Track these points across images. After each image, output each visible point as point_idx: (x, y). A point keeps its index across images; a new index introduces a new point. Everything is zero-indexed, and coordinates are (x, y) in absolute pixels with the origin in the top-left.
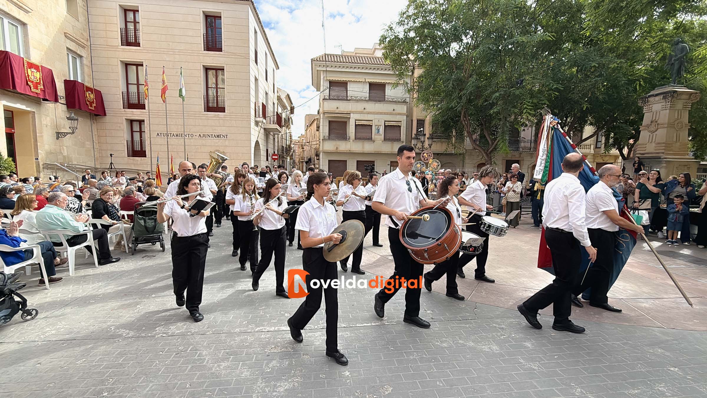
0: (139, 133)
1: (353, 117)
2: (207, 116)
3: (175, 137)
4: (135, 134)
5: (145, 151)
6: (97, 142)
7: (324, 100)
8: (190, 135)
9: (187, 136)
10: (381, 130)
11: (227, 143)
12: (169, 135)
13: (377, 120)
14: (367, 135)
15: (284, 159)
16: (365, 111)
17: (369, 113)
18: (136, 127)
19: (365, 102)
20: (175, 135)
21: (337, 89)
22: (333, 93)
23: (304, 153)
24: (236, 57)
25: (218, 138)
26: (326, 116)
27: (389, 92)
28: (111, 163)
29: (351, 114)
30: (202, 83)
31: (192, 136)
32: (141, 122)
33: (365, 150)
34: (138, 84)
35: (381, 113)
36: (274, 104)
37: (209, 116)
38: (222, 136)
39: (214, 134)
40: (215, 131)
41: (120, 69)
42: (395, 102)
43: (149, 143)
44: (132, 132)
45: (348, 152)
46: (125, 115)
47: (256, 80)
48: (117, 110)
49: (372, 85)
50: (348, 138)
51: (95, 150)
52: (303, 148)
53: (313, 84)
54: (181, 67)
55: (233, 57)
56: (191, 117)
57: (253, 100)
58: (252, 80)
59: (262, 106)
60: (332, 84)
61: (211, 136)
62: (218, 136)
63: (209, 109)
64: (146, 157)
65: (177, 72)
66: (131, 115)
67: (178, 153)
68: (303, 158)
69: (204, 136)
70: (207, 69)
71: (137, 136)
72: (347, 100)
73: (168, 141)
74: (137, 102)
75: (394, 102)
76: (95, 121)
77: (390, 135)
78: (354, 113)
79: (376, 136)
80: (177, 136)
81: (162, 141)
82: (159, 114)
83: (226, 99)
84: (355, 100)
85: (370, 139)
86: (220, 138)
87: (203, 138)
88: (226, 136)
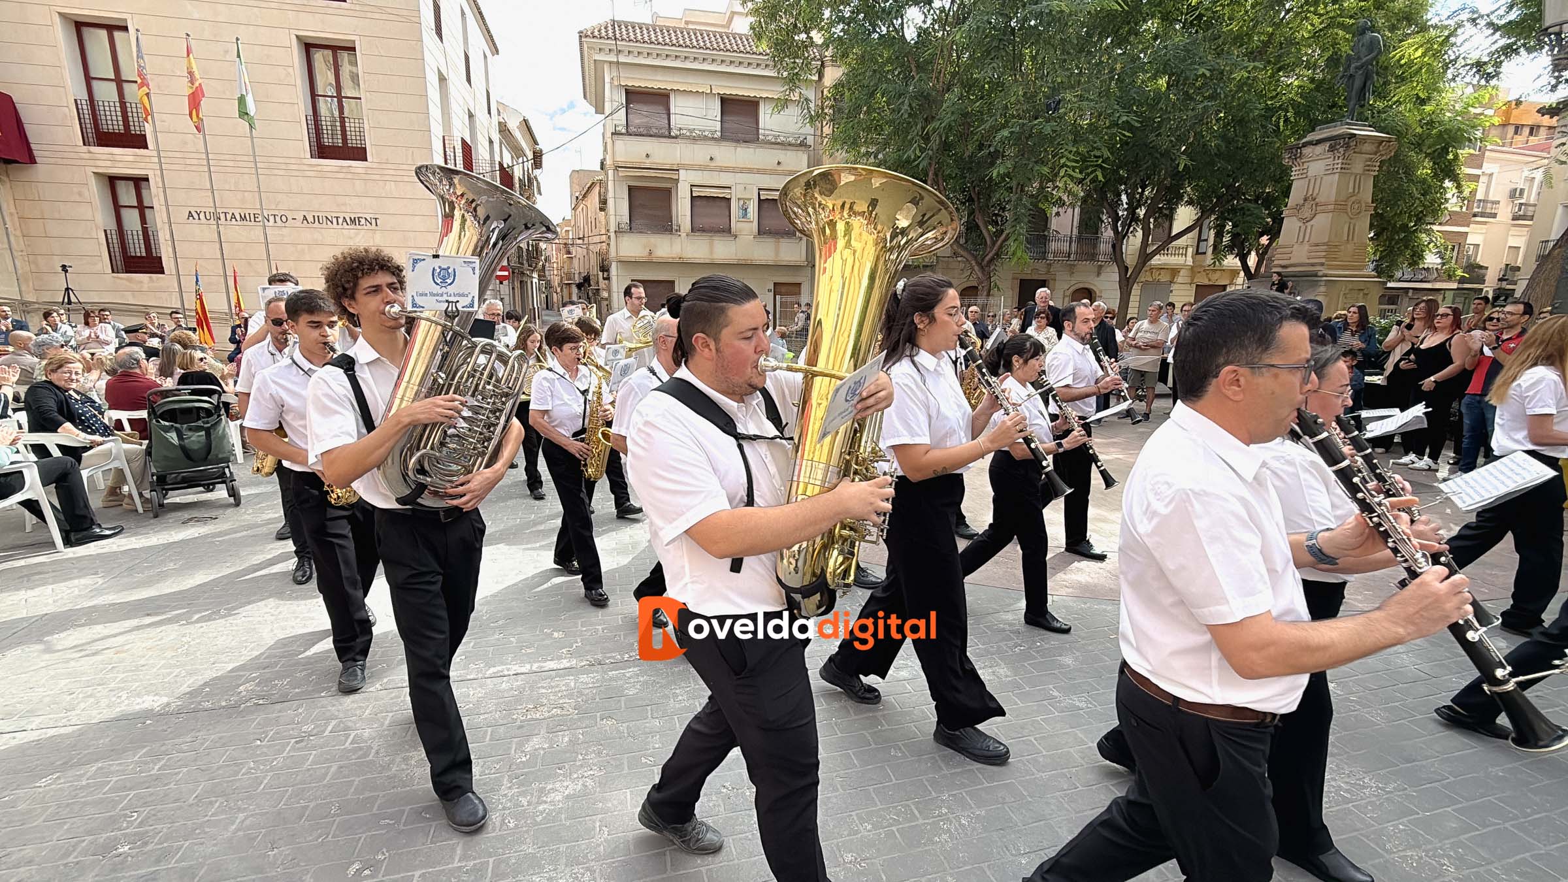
0: (136, 212)
1: (686, 179)
2: (319, 168)
3: (239, 223)
4: (125, 213)
5: (160, 258)
6: (18, 233)
7: (615, 137)
8: (278, 219)
9: (272, 218)
10: (750, 210)
11: (378, 238)
12: (222, 216)
13: (742, 187)
14: (720, 222)
15: (525, 279)
16: (713, 164)
17: (722, 170)
18: (127, 196)
19: (712, 142)
20: (238, 217)
21: (644, 108)
22: (636, 120)
23: (571, 263)
24: (384, 17)
25: (353, 226)
26: (620, 174)
27: (769, 120)
28: (67, 289)
29: (681, 172)
30: (299, 82)
31: (284, 219)
32: (139, 182)
33: (715, 256)
34: (119, 81)
35: (750, 171)
36: (491, 142)
37: (325, 169)
38: (363, 221)
39: (341, 215)
40: (344, 209)
41: (61, 39)
42: (782, 144)
43: (168, 236)
44: (117, 207)
45: (677, 260)
46: (91, 163)
47: (442, 79)
48: (64, 148)
49: (727, 103)
50: (675, 227)
51: (15, 253)
52: (569, 252)
53: (585, 97)
54: (237, 39)
55: (377, 16)
56: (276, 172)
57: (437, 131)
58: (433, 79)
59: (463, 148)
60: (633, 96)
61: (335, 220)
62: (353, 221)
63: (322, 151)
64: (163, 272)
65: (226, 52)
66: (109, 163)
67: (250, 264)
68: (569, 276)
69: (317, 219)
70: (309, 47)
71: (131, 219)
72: (670, 137)
73: (219, 233)
74: (121, 127)
75: (778, 144)
77: (771, 223)
78: (688, 168)
79: (740, 225)
80: (243, 218)
81: (203, 231)
82: (188, 161)
83: (366, 126)
84: (688, 138)
85: (726, 231)
86: (358, 227)
87: (314, 225)
88: (374, 221)
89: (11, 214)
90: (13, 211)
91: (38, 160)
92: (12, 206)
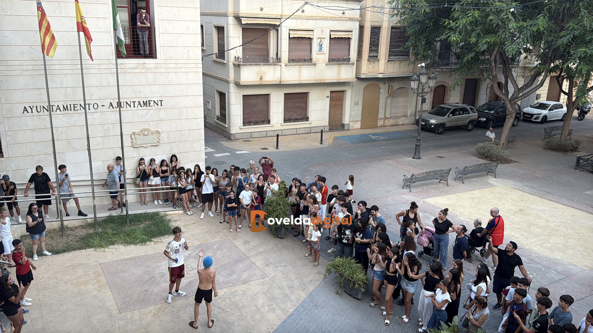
1: (287, 25)
2: (123, 66)
3: (62, 112)
8: (91, 107)
11: (162, 114)
13: (320, 30)
14: (304, 55)
16: (304, 15)
17: (309, 18)
20: (62, 108)
25: (145, 108)
29: (283, 20)
31: (96, 106)
35: (326, 19)
38: (152, 103)
39: (137, 100)
40: (138, 95)
45: (278, 83)
56: (91, 71)
61: (132, 105)
62: (145, 104)
64: (2, 157)
77: (336, 54)
78: (287, 18)
79: (318, 56)
80: (66, 108)
85: (309, 61)
88: (159, 103)
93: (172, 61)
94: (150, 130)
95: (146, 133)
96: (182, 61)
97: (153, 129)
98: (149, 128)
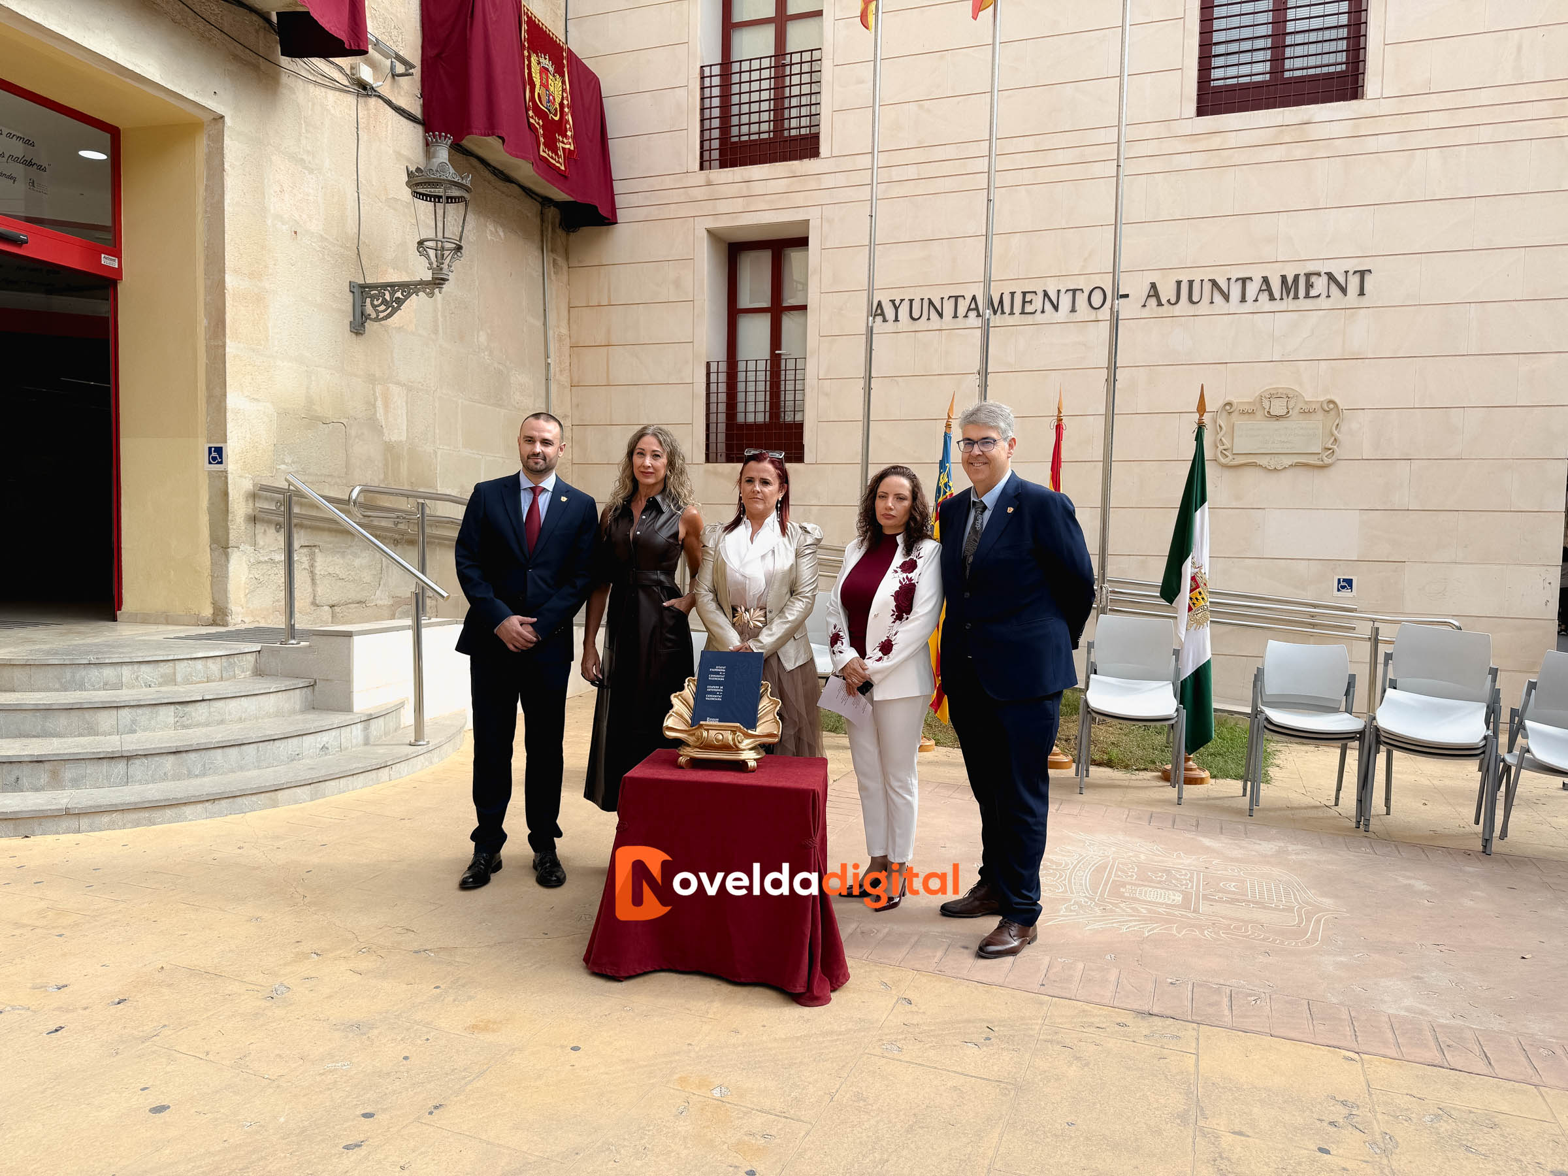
0: (766, 322)
2: (1215, 142)
4: (745, 325)
5: (800, 419)
6: (564, 379)
8: (1082, 299)
11: (1362, 333)
18: (756, 285)
25: (1289, 303)
31: (1098, 299)
32: (786, 245)
34: (781, 20)
37: (1233, 140)
38: (1320, 284)
39: (1258, 274)
40: (1269, 252)
44: (734, 313)
46: (708, 207)
48: (668, 182)
56: (1098, 169)
61: (1235, 291)
62: (1289, 287)
64: (800, 456)
66: (739, 205)
69: (1186, 291)
71: (755, 336)
76: (561, 261)
86: (1303, 303)
87: (1177, 310)
88: (1354, 282)
89: (560, 339)
90: (564, 331)
91: (620, 214)
92: (564, 323)
93: (1435, 102)
94: (1298, 396)
95: (1278, 408)
96: (1485, 97)
97: (1311, 394)
98: (1296, 388)
